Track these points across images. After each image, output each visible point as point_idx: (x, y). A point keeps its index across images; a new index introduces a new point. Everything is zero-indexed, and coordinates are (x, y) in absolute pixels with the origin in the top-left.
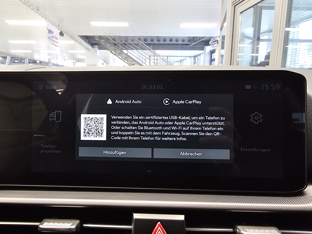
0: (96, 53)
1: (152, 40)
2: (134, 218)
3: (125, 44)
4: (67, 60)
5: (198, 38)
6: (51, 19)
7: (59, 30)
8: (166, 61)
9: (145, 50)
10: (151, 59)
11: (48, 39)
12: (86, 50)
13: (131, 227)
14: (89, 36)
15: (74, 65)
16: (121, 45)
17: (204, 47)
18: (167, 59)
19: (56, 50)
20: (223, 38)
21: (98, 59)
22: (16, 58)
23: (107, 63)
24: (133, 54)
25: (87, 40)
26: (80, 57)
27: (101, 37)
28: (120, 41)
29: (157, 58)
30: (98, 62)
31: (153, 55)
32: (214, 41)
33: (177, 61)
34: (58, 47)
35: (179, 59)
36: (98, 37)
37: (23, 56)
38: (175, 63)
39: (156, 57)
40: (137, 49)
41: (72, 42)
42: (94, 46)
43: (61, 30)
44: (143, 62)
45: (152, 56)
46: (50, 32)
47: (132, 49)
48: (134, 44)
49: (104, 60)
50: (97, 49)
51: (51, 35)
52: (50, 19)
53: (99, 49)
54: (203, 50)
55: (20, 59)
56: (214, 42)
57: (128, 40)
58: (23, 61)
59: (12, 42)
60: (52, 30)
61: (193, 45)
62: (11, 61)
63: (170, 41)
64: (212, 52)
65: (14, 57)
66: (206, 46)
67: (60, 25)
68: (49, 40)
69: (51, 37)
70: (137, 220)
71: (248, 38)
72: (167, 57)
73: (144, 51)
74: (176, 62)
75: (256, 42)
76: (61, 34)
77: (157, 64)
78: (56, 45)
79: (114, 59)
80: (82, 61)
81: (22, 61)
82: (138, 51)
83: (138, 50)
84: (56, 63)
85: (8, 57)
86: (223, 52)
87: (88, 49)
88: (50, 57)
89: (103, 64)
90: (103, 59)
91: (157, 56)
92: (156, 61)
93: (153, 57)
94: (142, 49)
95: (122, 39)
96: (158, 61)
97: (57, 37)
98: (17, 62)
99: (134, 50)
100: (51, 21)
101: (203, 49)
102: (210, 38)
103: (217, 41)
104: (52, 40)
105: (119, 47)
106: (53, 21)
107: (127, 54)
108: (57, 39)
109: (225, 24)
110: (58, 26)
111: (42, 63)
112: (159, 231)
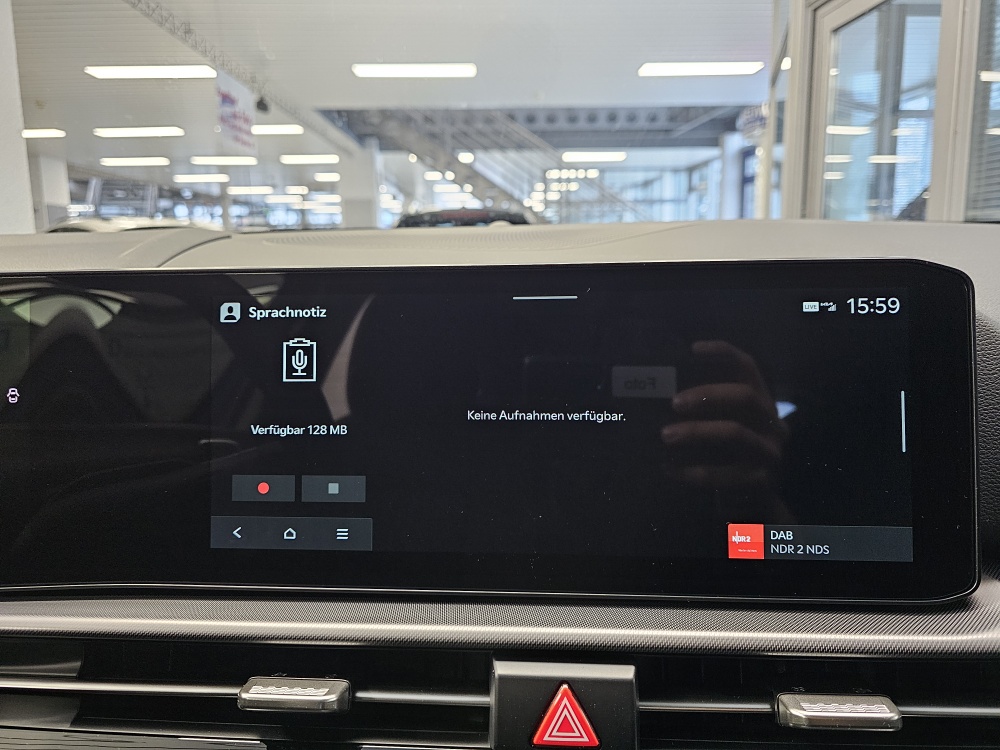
0: (372, 162)
1: (551, 121)
2: (496, 674)
3: (466, 134)
4: (280, 185)
5: (701, 111)
7: (254, 94)
11: (221, 123)
12: (343, 154)
13: (487, 700)
16: (452, 137)
18: (601, 181)
20: (780, 107)
23: (409, 194)
27: (386, 114)
28: (449, 124)
32: (750, 119)
33: (631, 185)
34: (253, 148)
35: (640, 177)
36: (378, 113)
37: (140, 177)
38: (624, 193)
41: (297, 129)
43: (260, 94)
46: (227, 99)
49: (397, 183)
51: (228, 110)
53: (380, 150)
54: (719, 146)
56: (750, 122)
57: (475, 120)
60: (234, 94)
63: (608, 120)
64: (748, 153)
66: (727, 134)
67: (257, 79)
68: (227, 127)
69: (228, 116)
70: (503, 679)
71: (863, 107)
74: (630, 190)
75: (888, 118)
76: (262, 105)
78: (245, 143)
80: (327, 188)
85: (94, 181)
86: (779, 152)
87: (346, 151)
90: (394, 180)
95: (454, 118)
97: (249, 115)
101: (714, 142)
102: (737, 109)
103: (761, 119)
104: (233, 126)
105: (444, 143)
109: (786, 64)
110: (252, 82)
111: (200, 198)
112: (565, 710)
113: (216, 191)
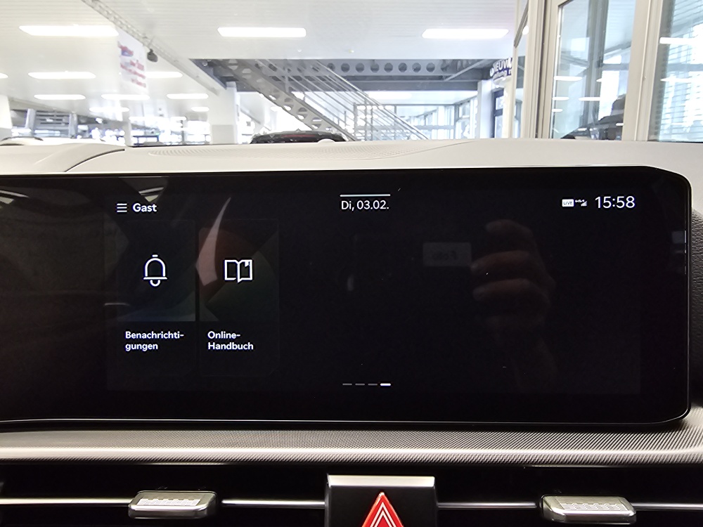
0: (233, 97)
1: (360, 68)
2: (330, 486)
3: (299, 78)
4: (166, 115)
5: (464, 63)
6: (126, 22)
7: (146, 48)
8: (393, 117)
9: (344, 90)
10: (359, 113)
11: (121, 69)
12: (211, 92)
13: (323, 503)
14: (217, 61)
15: (182, 127)
16: (290, 79)
17: (479, 83)
18: (395, 112)
19: (141, 95)
20: (521, 61)
21: (236, 114)
22: (47, 112)
23: (259, 123)
24: (318, 100)
25: (211, 70)
26: (197, 109)
27: (242, 63)
28: (286, 70)
29: (372, 110)
30: (239, 120)
31: (363, 103)
32: (500, 69)
33: (417, 115)
34: (145, 87)
35: (422, 110)
36: (236, 62)
37: (63, 108)
38: (412, 120)
39: (369, 108)
40: (325, 89)
41: (177, 74)
42: (228, 83)
43: (151, 48)
44: (339, 119)
45: (361, 105)
46: (125, 51)
47: (314, 89)
48: (320, 77)
49: (251, 115)
50: (235, 89)
51: (128, 59)
52: (124, 22)
53: (238, 91)
54: (476, 90)
55: (58, 116)
56: (500, 71)
57: (305, 68)
58: (64, 120)
59: (38, 75)
60: (130, 48)
61: (453, 79)
62: (36, 120)
63: (400, 69)
64: (497, 94)
65: (43, 110)
66: (483, 81)
67: (147, 35)
68: (124, 70)
69: (126, 63)
70: (335, 489)
71: (577, 61)
72: (393, 107)
73: (342, 93)
74: (416, 119)
75: (594, 70)
76: (152, 56)
77: (372, 122)
78: (139, 84)
79: (273, 114)
80: (200, 118)
81: (61, 120)
82: (327, 94)
83: (327, 92)
84: (140, 123)
85: (29, 111)
86: (520, 93)
87: (213, 90)
88: (126, 110)
89: (249, 124)
90: (248, 112)
91: (372, 105)
92: (369, 117)
93: (363, 108)
94: (338, 90)
95: (289, 65)
96: (375, 116)
97: (143, 64)
98: (51, 121)
99: (318, 90)
100: (128, 27)
101: (474, 87)
102: (491, 62)
103: (508, 69)
104: (130, 71)
105: (284, 84)
106: (132, 26)
107: (303, 102)
108: (141, 67)
109: (526, 31)
110: (144, 39)
111: (107, 124)
112: (383, 512)
113: (120, 119)
